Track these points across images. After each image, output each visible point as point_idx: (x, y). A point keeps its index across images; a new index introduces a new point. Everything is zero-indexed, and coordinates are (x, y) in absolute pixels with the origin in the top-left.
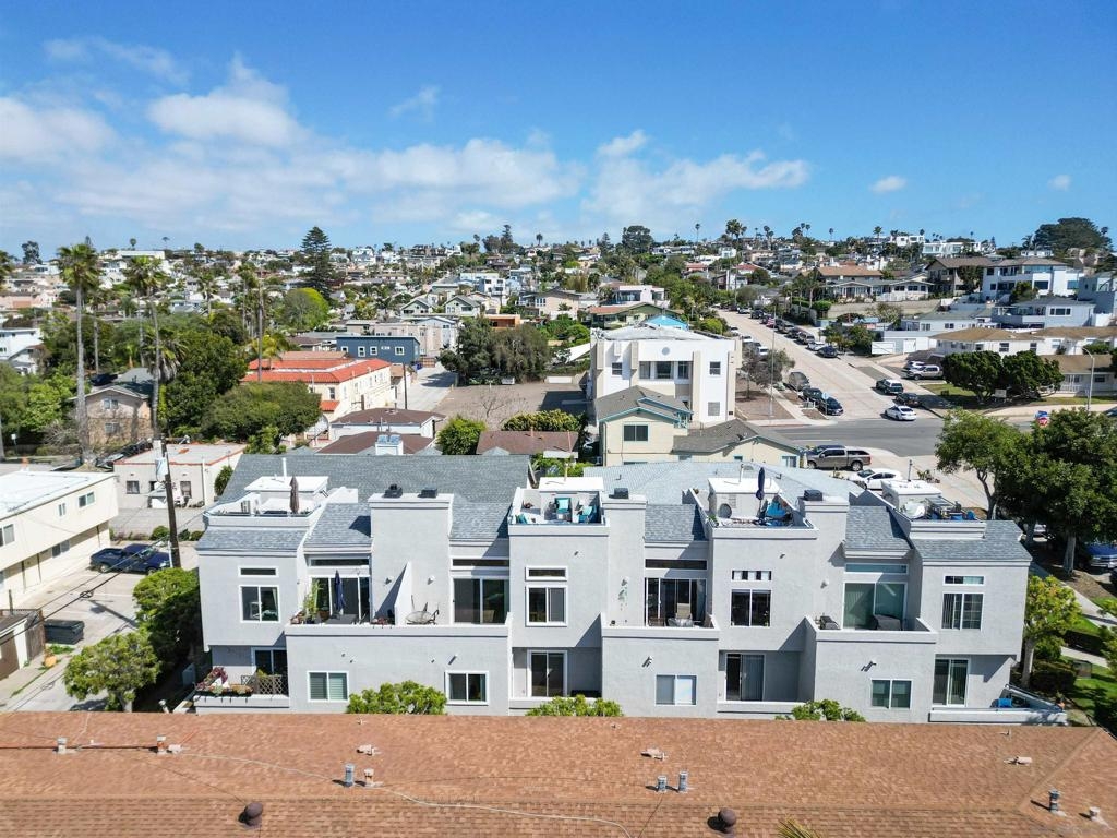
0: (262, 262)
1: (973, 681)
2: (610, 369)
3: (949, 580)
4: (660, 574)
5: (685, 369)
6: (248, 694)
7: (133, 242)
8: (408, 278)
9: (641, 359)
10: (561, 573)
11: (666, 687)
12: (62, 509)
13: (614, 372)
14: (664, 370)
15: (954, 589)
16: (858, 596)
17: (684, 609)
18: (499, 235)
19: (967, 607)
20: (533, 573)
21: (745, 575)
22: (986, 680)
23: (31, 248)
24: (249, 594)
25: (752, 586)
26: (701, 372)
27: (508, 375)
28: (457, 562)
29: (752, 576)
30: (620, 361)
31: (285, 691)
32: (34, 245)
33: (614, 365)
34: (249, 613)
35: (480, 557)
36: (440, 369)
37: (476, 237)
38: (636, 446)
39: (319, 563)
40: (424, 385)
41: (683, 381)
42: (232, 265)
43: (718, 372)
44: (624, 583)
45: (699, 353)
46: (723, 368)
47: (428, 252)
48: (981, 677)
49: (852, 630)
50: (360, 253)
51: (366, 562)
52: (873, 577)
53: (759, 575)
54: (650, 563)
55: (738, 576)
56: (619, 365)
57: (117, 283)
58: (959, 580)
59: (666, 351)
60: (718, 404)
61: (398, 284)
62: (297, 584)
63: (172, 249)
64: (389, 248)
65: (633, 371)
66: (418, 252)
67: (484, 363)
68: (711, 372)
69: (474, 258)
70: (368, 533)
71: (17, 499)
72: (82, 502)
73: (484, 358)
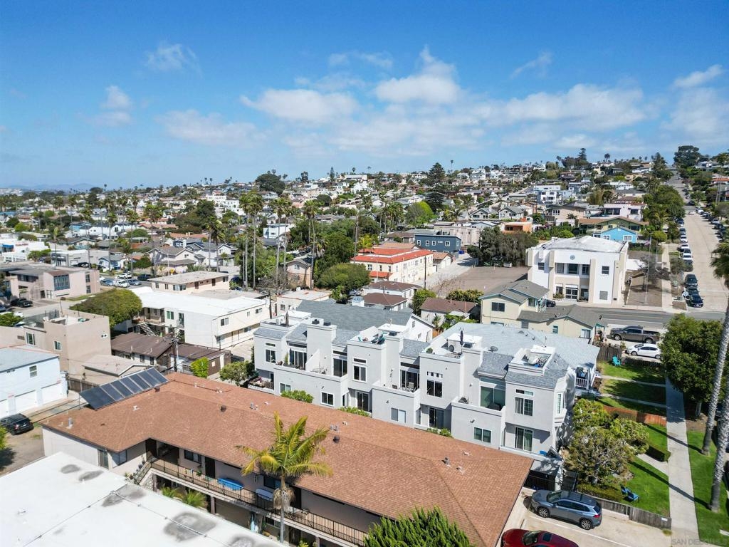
0: (418, 180)
1: (535, 441)
2: (537, 266)
3: (518, 391)
4: (406, 369)
5: (586, 269)
6: (263, 387)
7: (354, 169)
8: (501, 189)
9: (555, 261)
10: (364, 361)
11: (395, 413)
12: (248, 313)
13: (540, 268)
14: (573, 269)
15: (520, 395)
16: (487, 393)
17: (411, 384)
18: (575, 156)
19: (526, 405)
20: (356, 360)
21: (432, 374)
22: (541, 442)
23: (305, 175)
24: (268, 352)
25: (435, 379)
26: (596, 272)
27: (508, 262)
28: (335, 352)
29: (435, 375)
30: (543, 261)
31: (273, 388)
32: (306, 173)
33: (539, 264)
34: (268, 359)
35: (342, 351)
36: (466, 255)
37: (558, 158)
38: (498, 314)
39: (291, 345)
40: (458, 264)
41: (585, 276)
42: (400, 182)
43: (607, 273)
44: (392, 371)
45: (595, 260)
46: (611, 271)
47: (521, 170)
48: (539, 440)
49: (484, 408)
50: (477, 172)
51: (305, 347)
52: (493, 386)
53: (438, 375)
54: (403, 364)
55: (430, 374)
56: (543, 264)
57: (340, 194)
58: (522, 392)
59: (573, 257)
60: (607, 293)
61: (493, 193)
62: (283, 351)
63: (372, 173)
64: (496, 168)
65: (551, 268)
66: (515, 170)
67: (492, 254)
68: (603, 272)
69: (554, 173)
70: (306, 336)
71: (232, 308)
72: (257, 311)
73: (493, 251)
